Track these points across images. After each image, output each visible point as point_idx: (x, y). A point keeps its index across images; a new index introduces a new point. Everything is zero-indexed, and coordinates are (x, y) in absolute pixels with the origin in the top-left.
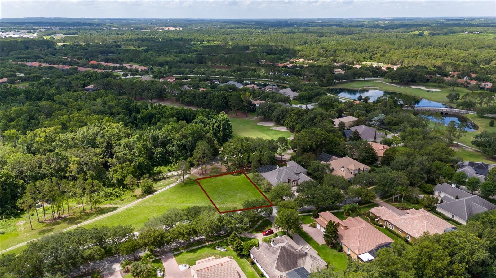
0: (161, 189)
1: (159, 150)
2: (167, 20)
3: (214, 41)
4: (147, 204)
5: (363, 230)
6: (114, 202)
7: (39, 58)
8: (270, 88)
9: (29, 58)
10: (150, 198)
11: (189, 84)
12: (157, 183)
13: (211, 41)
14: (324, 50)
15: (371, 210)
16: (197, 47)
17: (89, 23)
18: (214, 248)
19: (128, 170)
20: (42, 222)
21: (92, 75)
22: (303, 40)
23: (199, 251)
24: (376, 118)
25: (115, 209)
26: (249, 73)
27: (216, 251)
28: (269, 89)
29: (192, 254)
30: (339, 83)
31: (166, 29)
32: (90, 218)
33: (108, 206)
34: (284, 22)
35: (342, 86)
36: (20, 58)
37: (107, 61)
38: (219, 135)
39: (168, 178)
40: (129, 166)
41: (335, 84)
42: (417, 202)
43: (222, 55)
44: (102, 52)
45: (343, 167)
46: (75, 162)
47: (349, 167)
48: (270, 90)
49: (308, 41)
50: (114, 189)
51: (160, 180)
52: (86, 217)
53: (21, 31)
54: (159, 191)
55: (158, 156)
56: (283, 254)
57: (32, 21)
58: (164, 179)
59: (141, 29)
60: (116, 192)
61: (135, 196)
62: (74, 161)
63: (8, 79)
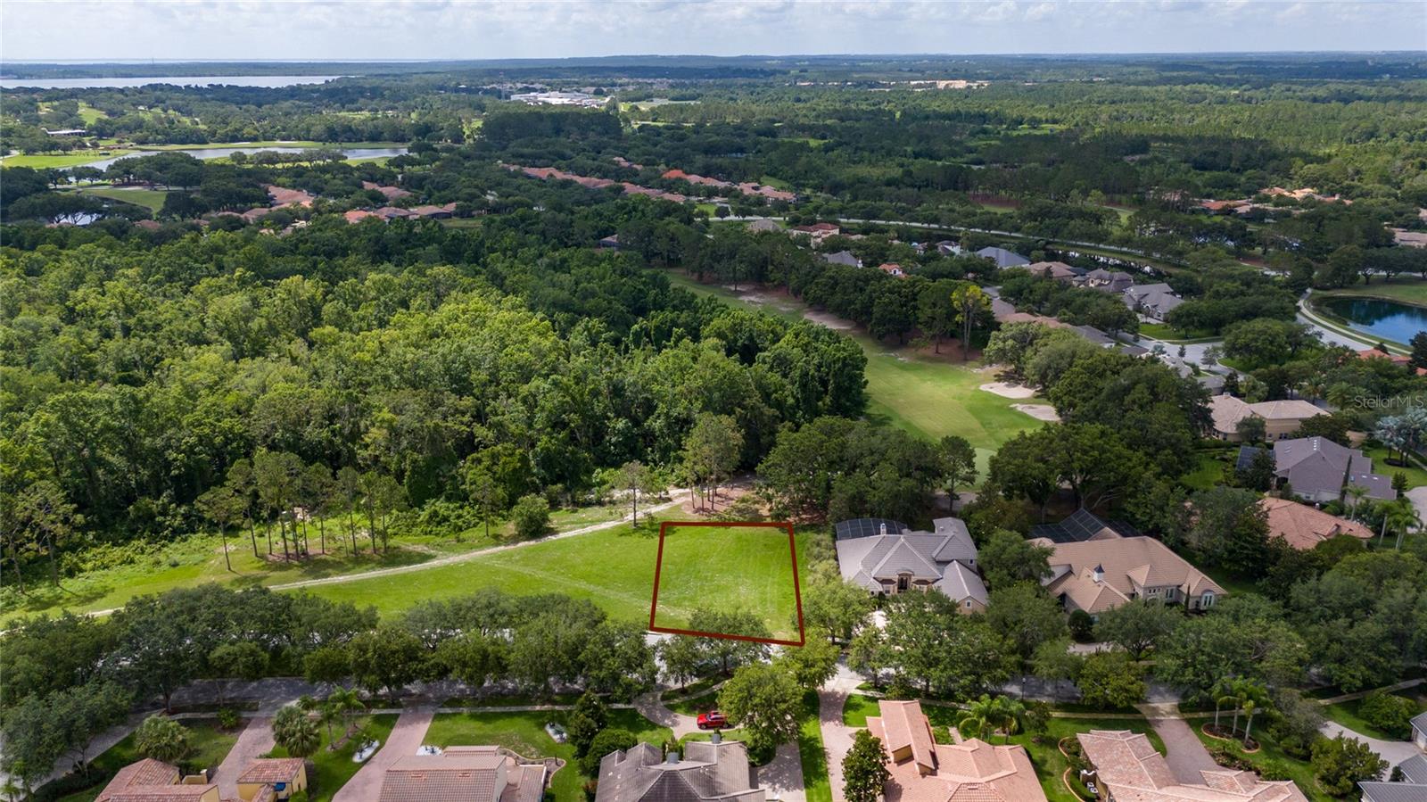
0: (571, 530)
1: (621, 424)
2: (961, 58)
3: (1055, 122)
4: (498, 564)
5: (973, 793)
6: (439, 540)
7: (563, 157)
8: (1100, 278)
9: (540, 157)
10: (526, 549)
11: (859, 248)
12: (575, 511)
13: (1047, 121)
14: (1417, 161)
15: (1082, 737)
16: (988, 139)
17: (747, 71)
18: (542, 726)
19: (505, 463)
20: (262, 557)
21: (635, 209)
22: (1365, 125)
23: (500, 723)
24: (1391, 421)
25: (424, 558)
26: (1076, 223)
27: (539, 736)
28: (1097, 282)
29: (478, 724)
30: (1387, 281)
31: (942, 84)
32: (357, 569)
33: (420, 548)
34: (1351, 63)
35: (1388, 294)
36: (522, 156)
37: (706, 173)
38: (820, 403)
39: (610, 502)
40: (510, 455)
41: (1369, 282)
42: (1301, 751)
43: (1032, 165)
44: (710, 150)
45: (1100, 570)
46: (385, 425)
47: (1131, 574)
48: (1100, 285)
49: (1383, 128)
50: (462, 507)
51: (588, 504)
52: (350, 566)
53: (584, 90)
54: (561, 535)
55: (613, 440)
56: (662, 794)
57: (621, 65)
58: (600, 503)
59: (871, 86)
60: (459, 517)
61: (497, 537)
62: (383, 421)
63: (457, 207)
